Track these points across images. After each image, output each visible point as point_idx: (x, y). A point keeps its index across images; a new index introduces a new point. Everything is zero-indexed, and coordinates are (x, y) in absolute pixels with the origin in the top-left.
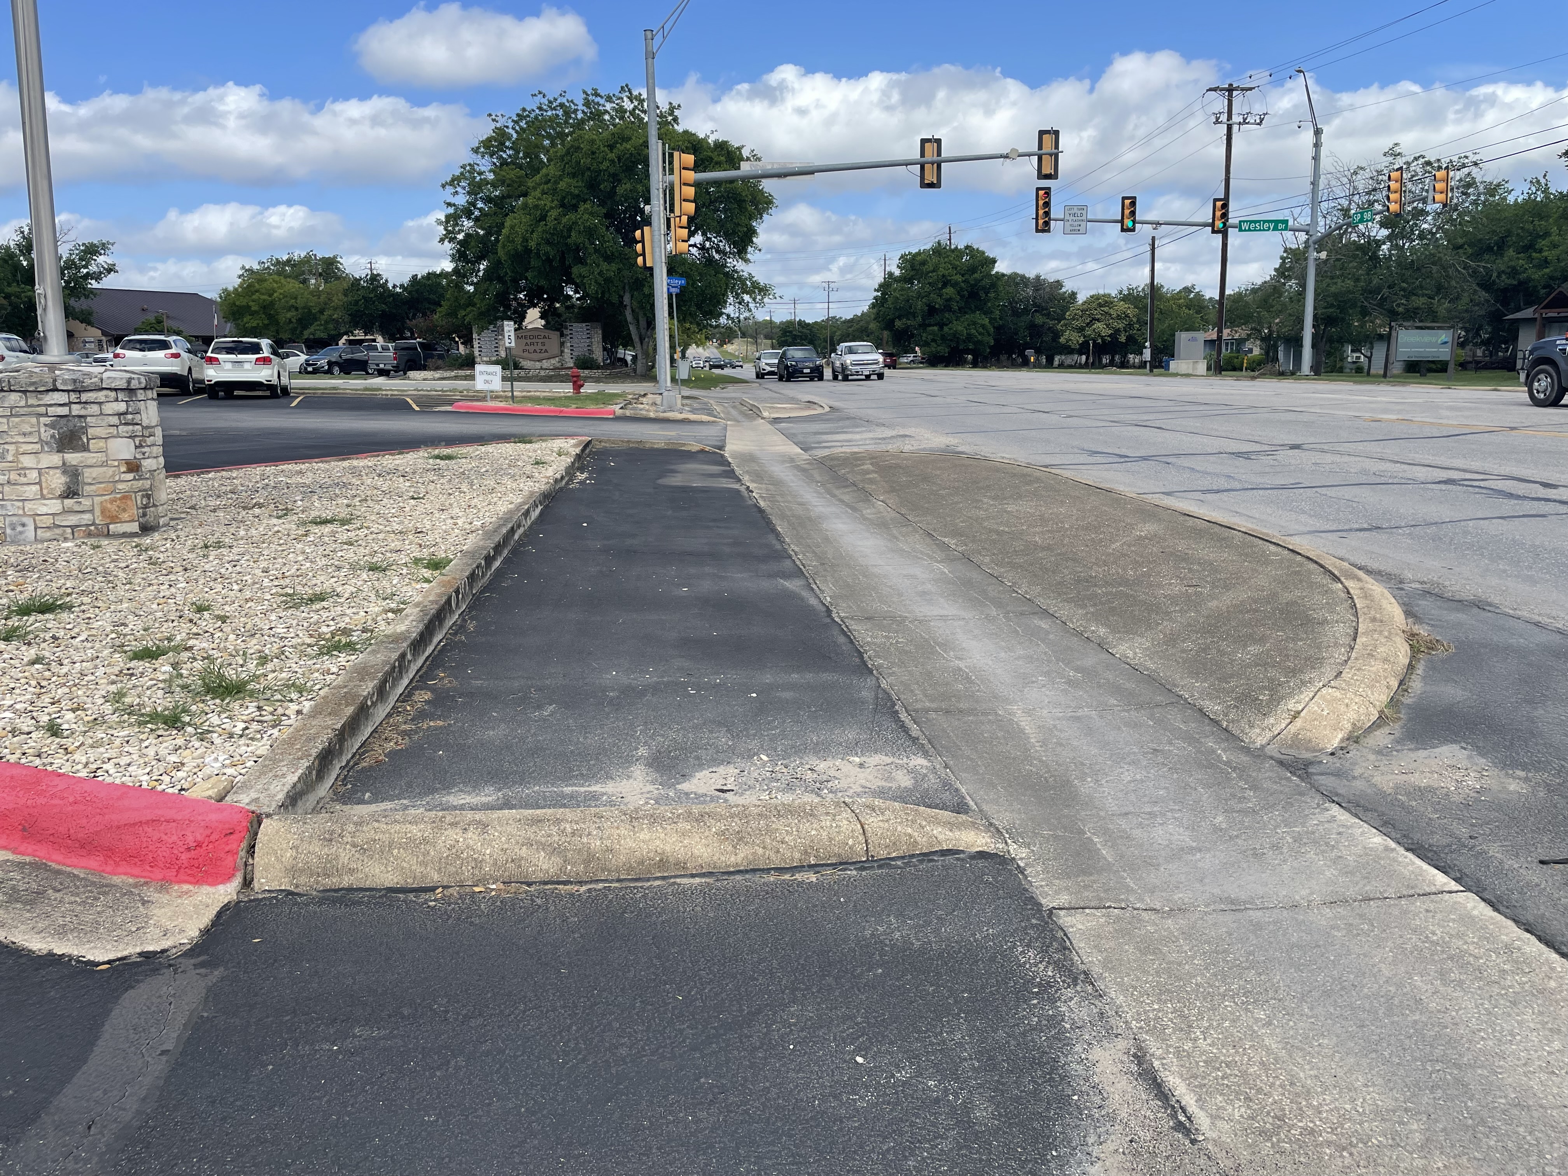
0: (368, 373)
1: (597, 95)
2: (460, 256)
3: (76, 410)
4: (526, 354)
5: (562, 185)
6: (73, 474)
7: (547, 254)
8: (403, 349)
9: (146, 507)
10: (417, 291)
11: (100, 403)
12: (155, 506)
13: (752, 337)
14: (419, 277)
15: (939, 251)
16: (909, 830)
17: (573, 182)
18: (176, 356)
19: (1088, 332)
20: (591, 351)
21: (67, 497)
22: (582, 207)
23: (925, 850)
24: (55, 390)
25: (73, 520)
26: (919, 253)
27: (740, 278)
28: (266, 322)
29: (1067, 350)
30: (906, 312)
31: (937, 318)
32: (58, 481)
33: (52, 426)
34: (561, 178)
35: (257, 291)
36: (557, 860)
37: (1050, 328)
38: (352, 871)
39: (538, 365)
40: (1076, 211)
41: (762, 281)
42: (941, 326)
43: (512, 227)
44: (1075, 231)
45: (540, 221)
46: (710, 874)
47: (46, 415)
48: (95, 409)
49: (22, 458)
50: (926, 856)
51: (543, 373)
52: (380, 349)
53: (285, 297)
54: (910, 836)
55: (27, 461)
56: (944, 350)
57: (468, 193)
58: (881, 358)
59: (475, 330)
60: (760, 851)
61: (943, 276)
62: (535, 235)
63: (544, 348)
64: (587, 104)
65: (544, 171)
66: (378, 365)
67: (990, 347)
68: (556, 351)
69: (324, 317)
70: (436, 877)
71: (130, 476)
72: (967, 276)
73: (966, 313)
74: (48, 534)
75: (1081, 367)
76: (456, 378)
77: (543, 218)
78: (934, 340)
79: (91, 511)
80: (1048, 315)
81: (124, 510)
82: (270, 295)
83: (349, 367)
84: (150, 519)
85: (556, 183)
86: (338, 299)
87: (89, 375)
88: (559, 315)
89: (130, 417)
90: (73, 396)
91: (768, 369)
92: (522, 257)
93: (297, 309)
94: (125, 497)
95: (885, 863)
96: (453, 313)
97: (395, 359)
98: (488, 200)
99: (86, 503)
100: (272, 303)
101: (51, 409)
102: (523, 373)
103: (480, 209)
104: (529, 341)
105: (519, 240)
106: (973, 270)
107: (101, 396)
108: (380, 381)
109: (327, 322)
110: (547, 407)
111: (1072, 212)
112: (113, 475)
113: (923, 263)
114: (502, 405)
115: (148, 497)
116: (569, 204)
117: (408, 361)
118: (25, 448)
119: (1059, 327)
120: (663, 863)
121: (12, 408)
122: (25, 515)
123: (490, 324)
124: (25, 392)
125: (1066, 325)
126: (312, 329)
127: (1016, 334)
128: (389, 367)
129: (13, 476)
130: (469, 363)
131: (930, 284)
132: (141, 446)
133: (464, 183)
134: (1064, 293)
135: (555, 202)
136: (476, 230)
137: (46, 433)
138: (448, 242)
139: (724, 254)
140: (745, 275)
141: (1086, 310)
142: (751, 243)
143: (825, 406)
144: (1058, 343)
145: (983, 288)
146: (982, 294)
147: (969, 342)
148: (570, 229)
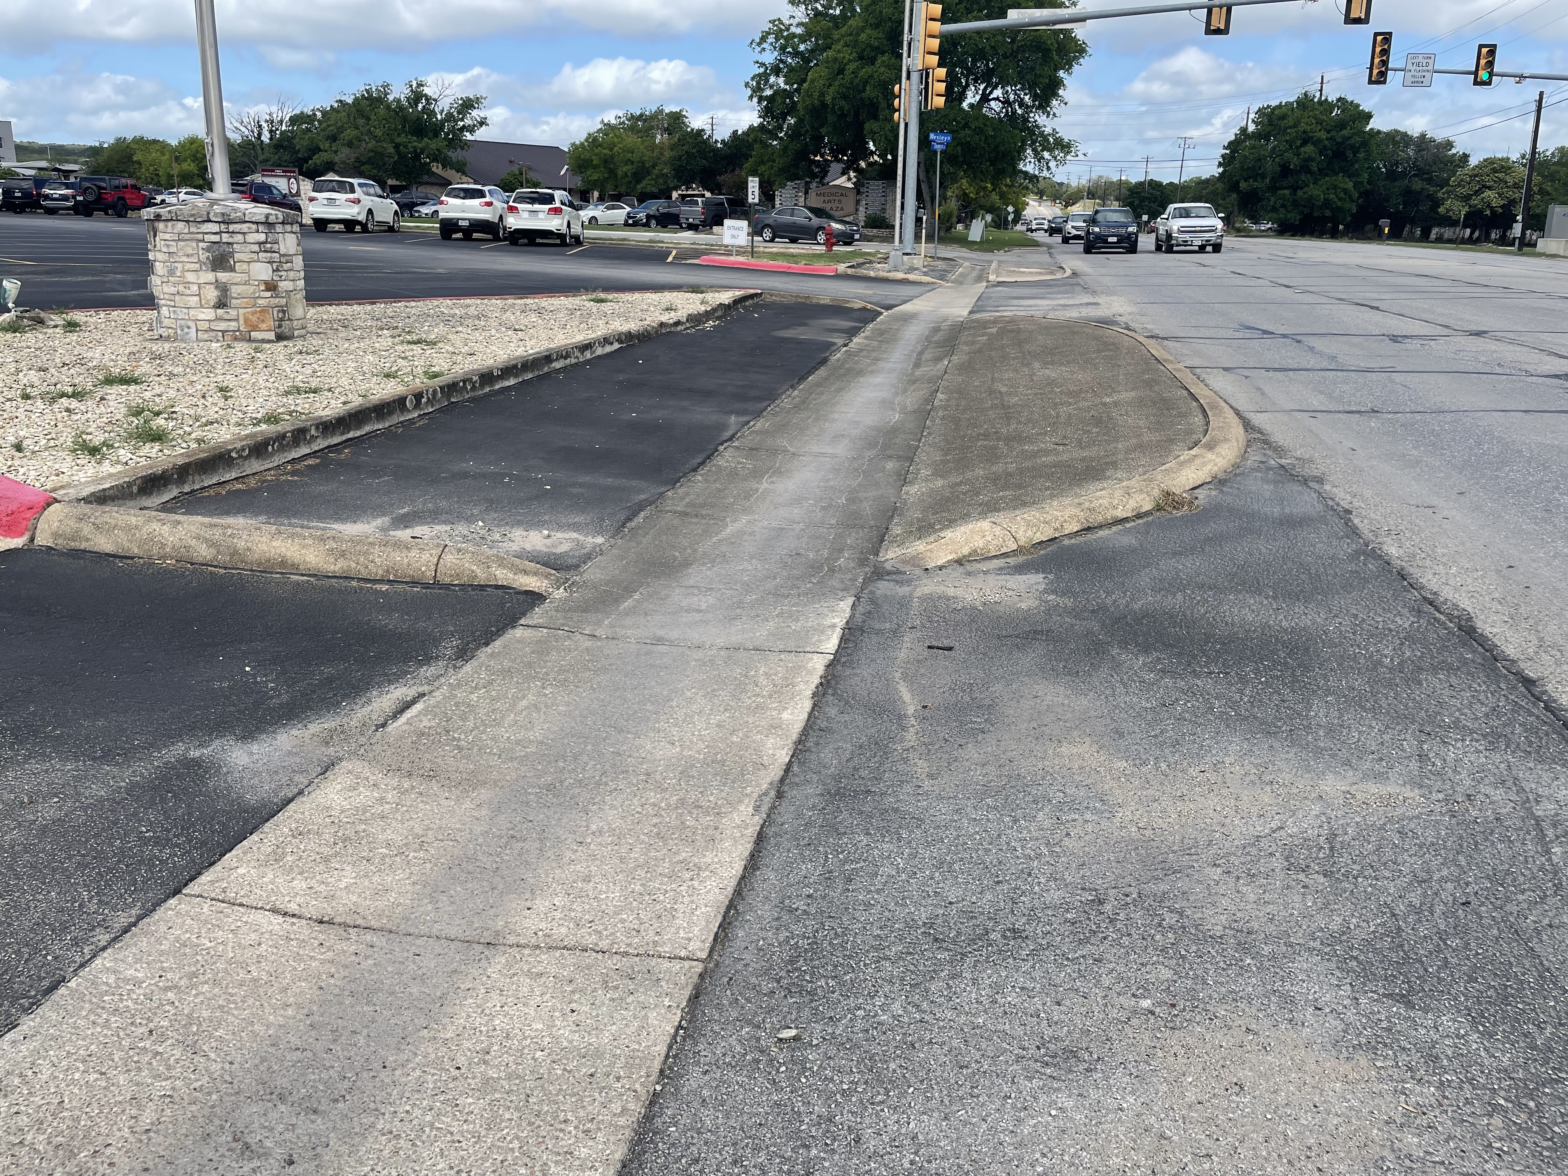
2: (767, 112)
3: (225, 238)
5: (863, 37)
6: (223, 289)
7: (842, 108)
8: (712, 203)
9: (281, 320)
11: (244, 234)
12: (289, 319)
13: (1099, 198)
14: (740, 133)
15: (1305, 102)
16: (475, 568)
17: (875, 33)
18: (489, 204)
19: (1475, 201)
20: (884, 210)
21: (219, 307)
22: (880, 59)
23: (482, 583)
24: (209, 221)
25: (223, 326)
26: (1280, 106)
27: (1042, 134)
29: (1449, 222)
30: (1253, 172)
31: (1291, 180)
32: (212, 294)
33: (208, 250)
34: (863, 29)
36: (213, 551)
37: (1429, 196)
38: (88, 540)
40: (1420, 59)
41: (1066, 135)
42: (1294, 189)
43: (812, 81)
44: (1417, 83)
45: (838, 74)
46: (315, 575)
47: (203, 241)
48: (239, 238)
49: (187, 274)
50: (482, 587)
53: (624, 151)
54: (473, 571)
55: (191, 277)
56: (1294, 217)
57: (777, 50)
58: (1219, 224)
59: (776, 184)
60: (354, 565)
61: (1305, 132)
62: (831, 89)
63: (840, 206)
65: (850, 22)
66: (687, 219)
67: (1352, 215)
68: (852, 209)
69: (655, 172)
70: (136, 551)
71: (269, 294)
72: (1333, 133)
73: (1326, 175)
74: (206, 336)
75: (1463, 241)
77: (841, 71)
78: (1283, 206)
79: (237, 320)
80: (1430, 181)
81: (263, 321)
82: (611, 149)
83: (668, 221)
84: (285, 329)
85: (858, 34)
86: (668, 154)
87: (235, 210)
89: (269, 246)
90: (223, 226)
91: (1074, 232)
92: (819, 112)
93: (632, 163)
94: (263, 311)
95: (447, 587)
96: (755, 170)
97: (703, 214)
98: (795, 54)
99: (233, 313)
101: (207, 238)
103: (787, 65)
104: (826, 199)
105: (816, 95)
106: (1341, 125)
107: (244, 227)
109: (657, 177)
110: (780, 263)
111: (1417, 61)
112: (254, 293)
113: (1283, 117)
114: (740, 259)
115: (284, 312)
116: (867, 57)
118: (188, 266)
119: (1440, 195)
120: (283, 563)
121: (179, 234)
122: (189, 319)
123: (789, 180)
124: (187, 221)
125: (1448, 192)
126: (644, 182)
127: (1387, 201)
128: (697, 222)
129: (181, 288)
131: (1287, 141)
132: (278, 270)
133: (771, 39)
134: (1455, 155)
135: (854, 54)
136: (782, 85)
137: (203, 255)
138: (755, 100)
139: (1027, 107)
140: (1048, 130)
141: (1476, 176)
142: (1055, 95)
143: (1069, 272)
144: (1438, 213)
145: (1352, 147)
146: (1350, 154)
147: (1327, 208)
148: (865, 83)
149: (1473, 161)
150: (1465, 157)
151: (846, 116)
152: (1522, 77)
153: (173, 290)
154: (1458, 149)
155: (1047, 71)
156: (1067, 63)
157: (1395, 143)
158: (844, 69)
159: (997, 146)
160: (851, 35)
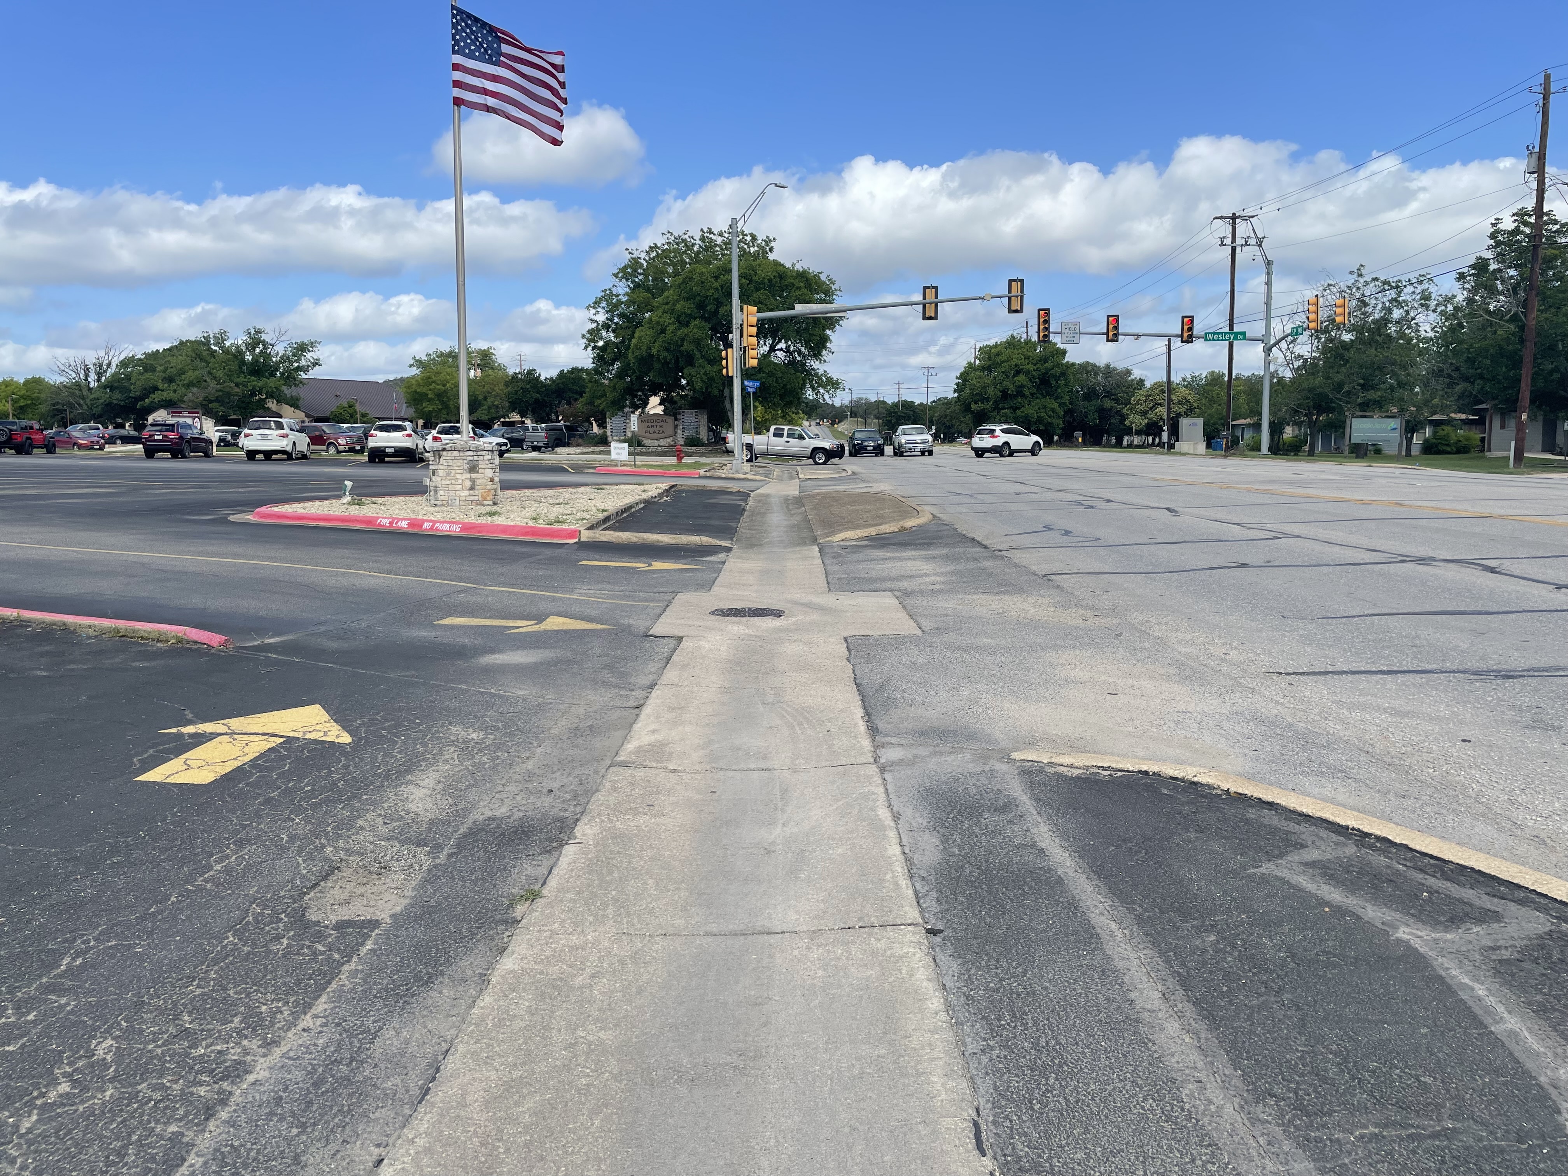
0: (523, 449)
1: (711, 232)
2: (600, 359)
3: (475, 458)
4: (648, 434)
5: (678, 307)
6: (473, 481)
7: (665, 358)
8: (551, 430)
9: (494, 497)
10: (563, 383)
11: (482, 456)
12: (497, 497)
14: (565, 371)
15: (1012, 343)
17: (687, 304)
18: (410, 435)
19: (1151, 415)
20: (698, 433)
21: (471, 490)
22: (693, 323)
24: (469, 450)
25: (472, 498)
26: (995, 346)
27: (817, 375)
28: (440, 407)
29: (1134, 431)
30: (981, 397)
31: (1011, 402)
32: (468, 484)
33: (467, 464)
34: (677, 301)
35: (433, 382)
37: (1117, 411)
39: (656, 443)
41: (835, 376)
42: (1014, 409)
43: (640, 338)
44: (1072, 341)
45: (661, 333)
47: (466, 460)
49: (456, 475)
51: (660, 449)
52: (531, 430)
57: (607, 312)
58: (930, 438)
59: (608, 414)
61: (1016, 365)
62: (656, 344)
63: (661, 430)
64: (703, 239)
65: (666, 294)
66: (532, 443)
68: (671, 432)
69: (487, 403)
71: (490, 483)
72: (1038, 366)
73: (1037, 398)
74: (463, 503)
76: (593, 453)
77: (663, 331)
79: (478, 495)
80: (1117, 400)
81: (488, 496)
84: (495, 500)
85: (674, 305)
86: (500, 389)
87: (480, 445)
88: (675, 403)
90: (475, 453)
92: (646, 361)
94: (488, 491)
96: (591, 403)
97: (546, 438)
98: (622, 316)
99: (477, 492)
100: (445, 392)
102: (644, 450)
103: (617, 324)
104: (650, 424)
105: (644, 348)
106: (1044, 359)
107: (483, 453)
108: (535, 454)
109: (490, 407)
110: (653, 469)
111: (1069, 326)
112: (485, 483)
113: (999, 354)
114: (628, 469)
115: (496, 492)
116: (683, 321)
117: (556, 439)
119: (1125, 411)
122: (455, 496)
123: (619, 410)
124: (458, 451)
125: (1131, 409)
127: (1087, 417)
128: (541, 444)
130: (603, 441)
131: (1004, 372)
133: (604, 304)
134: (1133, 380)
135: (673, 319)
136: (613, 339)
137: (466, 466)
138: (590, 348)
139: (804, 356)
140: (821, 372)
141: (1150, 396)
142: (825, 347)
143: (850, 473)
144: (1125, 425)
145: (1054, 376)
146: (1053, 382)
147: (1040, 424)
148: (683, 340)
149: (1148, 384)
150: (1141, 382)
151: (669, 363)
152: (1138, 336)
153: (448, 482)
154: (1136, 374)
155: (817, 331)
156: (831, 324)
157: (1088, 372)
158: (665, 330)
159: (785, 385)
160: (667, 303)
